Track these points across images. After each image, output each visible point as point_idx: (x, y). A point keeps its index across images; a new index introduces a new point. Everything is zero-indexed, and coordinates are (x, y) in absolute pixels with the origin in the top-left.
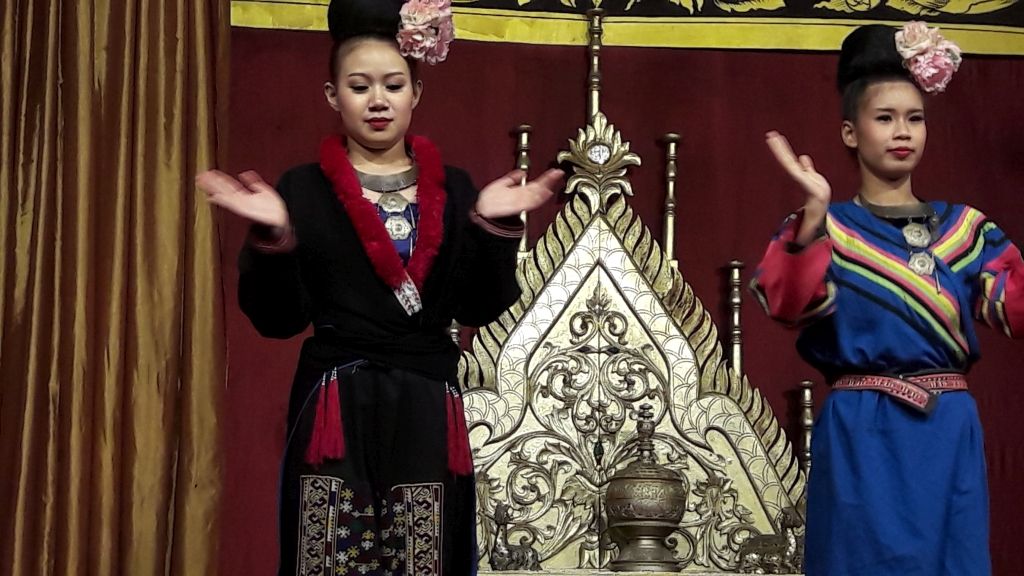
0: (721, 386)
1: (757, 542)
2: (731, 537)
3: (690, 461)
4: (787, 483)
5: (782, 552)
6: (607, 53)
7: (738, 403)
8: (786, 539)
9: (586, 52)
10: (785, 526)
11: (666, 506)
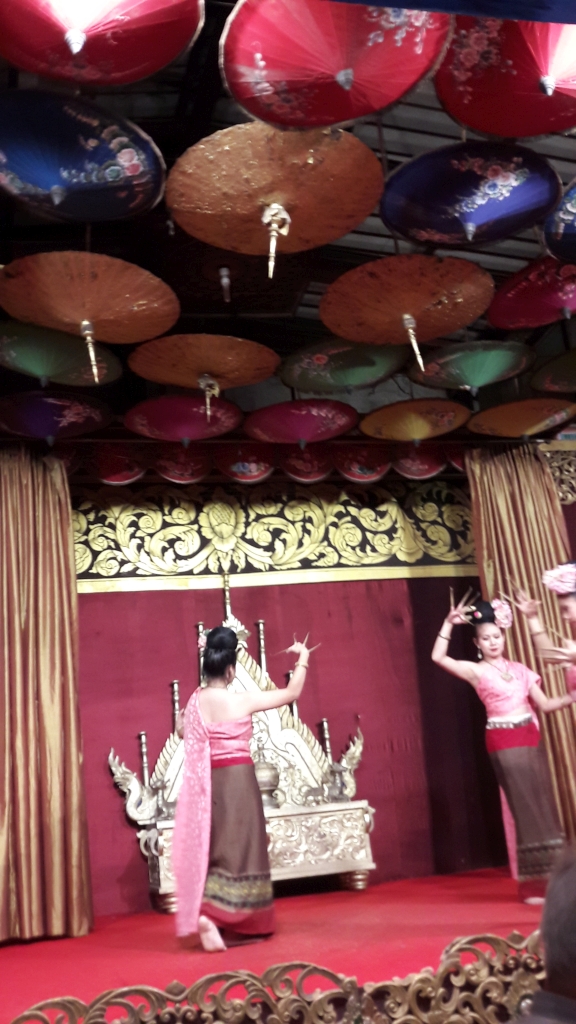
0: (290, 725)
1: (312, 791)
2: (300, 790)
3: (280, 758)
4: (321, 764)
5: (322, 795)
6: (232, 590)
7: (298, 731)
8: (323, 789)
9: (223, 591)
10: (322, 783)
11: (272, 780)
